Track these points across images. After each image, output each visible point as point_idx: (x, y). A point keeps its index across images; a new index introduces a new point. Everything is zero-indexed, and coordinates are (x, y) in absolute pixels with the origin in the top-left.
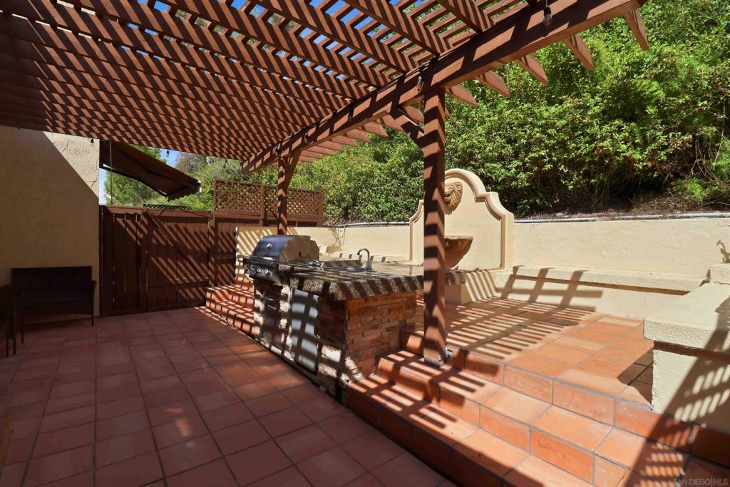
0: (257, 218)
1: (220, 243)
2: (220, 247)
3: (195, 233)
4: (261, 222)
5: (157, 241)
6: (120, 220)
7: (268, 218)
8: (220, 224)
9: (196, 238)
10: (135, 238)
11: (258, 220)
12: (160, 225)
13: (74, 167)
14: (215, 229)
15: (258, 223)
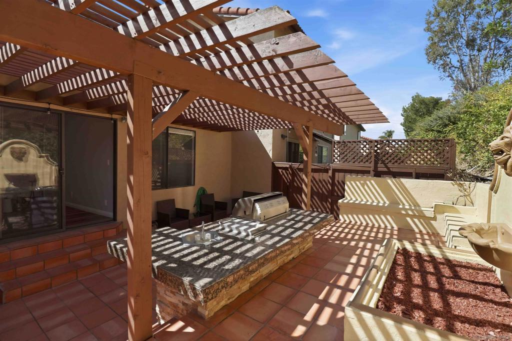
0: (368, 169)
1: (336, 188)
2: (336, 191)
3: (320, 180)
4: (372, 173)
5: (297, 184)
6: (280, 170)
7: (379, 169)
8: (337, 174)
9: (320, 184)
10: (286, 181)
11: (370, 171)
12: (298, 174)
13: (265, 146)
14: (333, 178)
15: (370, 173)
